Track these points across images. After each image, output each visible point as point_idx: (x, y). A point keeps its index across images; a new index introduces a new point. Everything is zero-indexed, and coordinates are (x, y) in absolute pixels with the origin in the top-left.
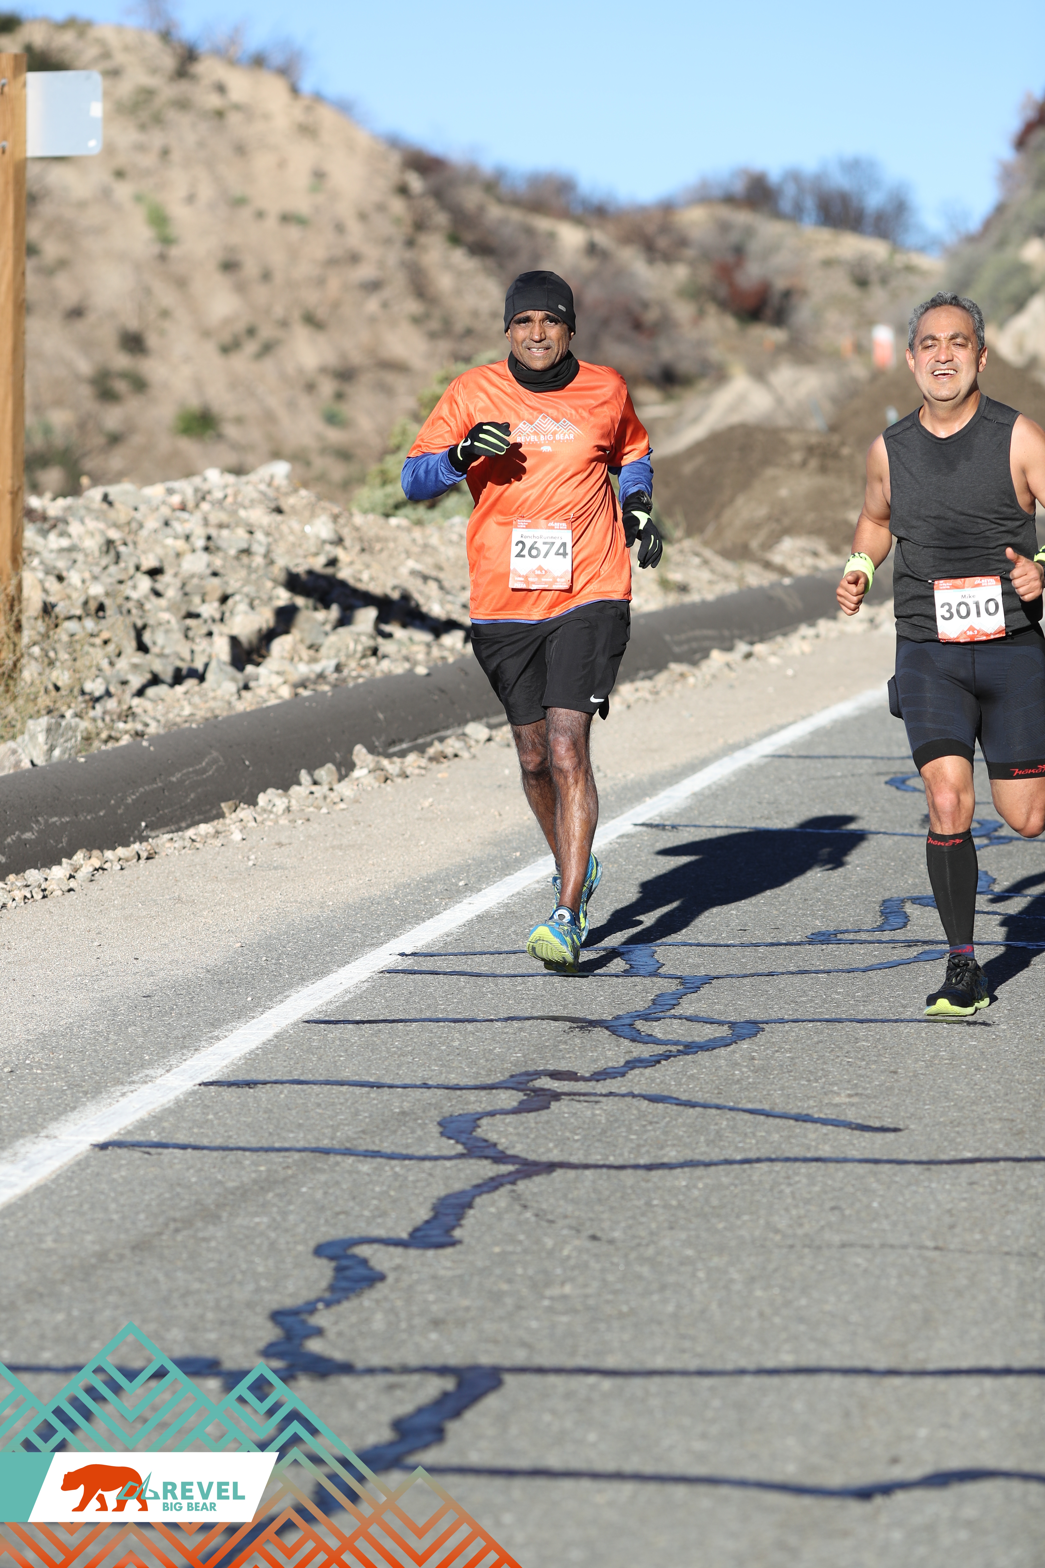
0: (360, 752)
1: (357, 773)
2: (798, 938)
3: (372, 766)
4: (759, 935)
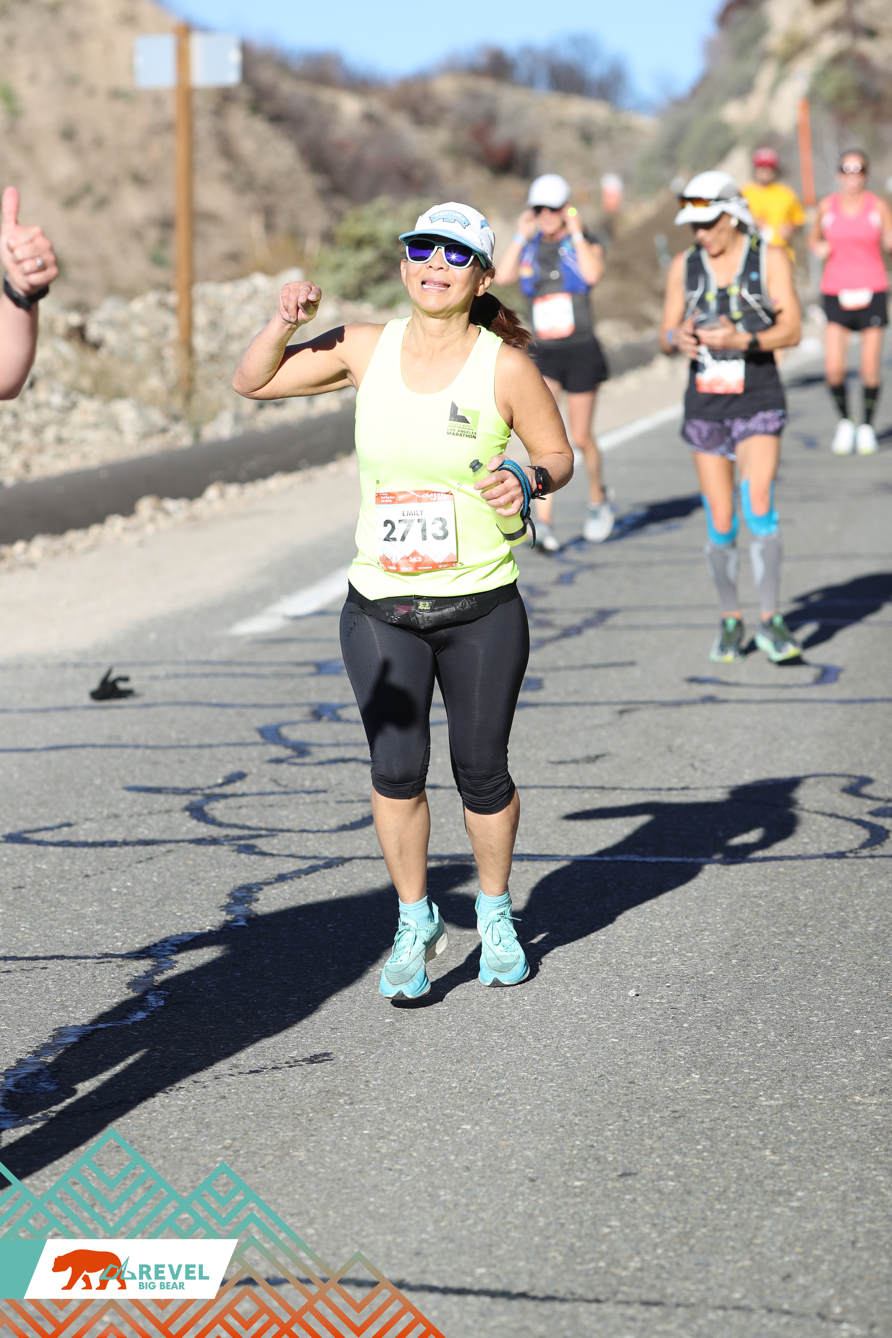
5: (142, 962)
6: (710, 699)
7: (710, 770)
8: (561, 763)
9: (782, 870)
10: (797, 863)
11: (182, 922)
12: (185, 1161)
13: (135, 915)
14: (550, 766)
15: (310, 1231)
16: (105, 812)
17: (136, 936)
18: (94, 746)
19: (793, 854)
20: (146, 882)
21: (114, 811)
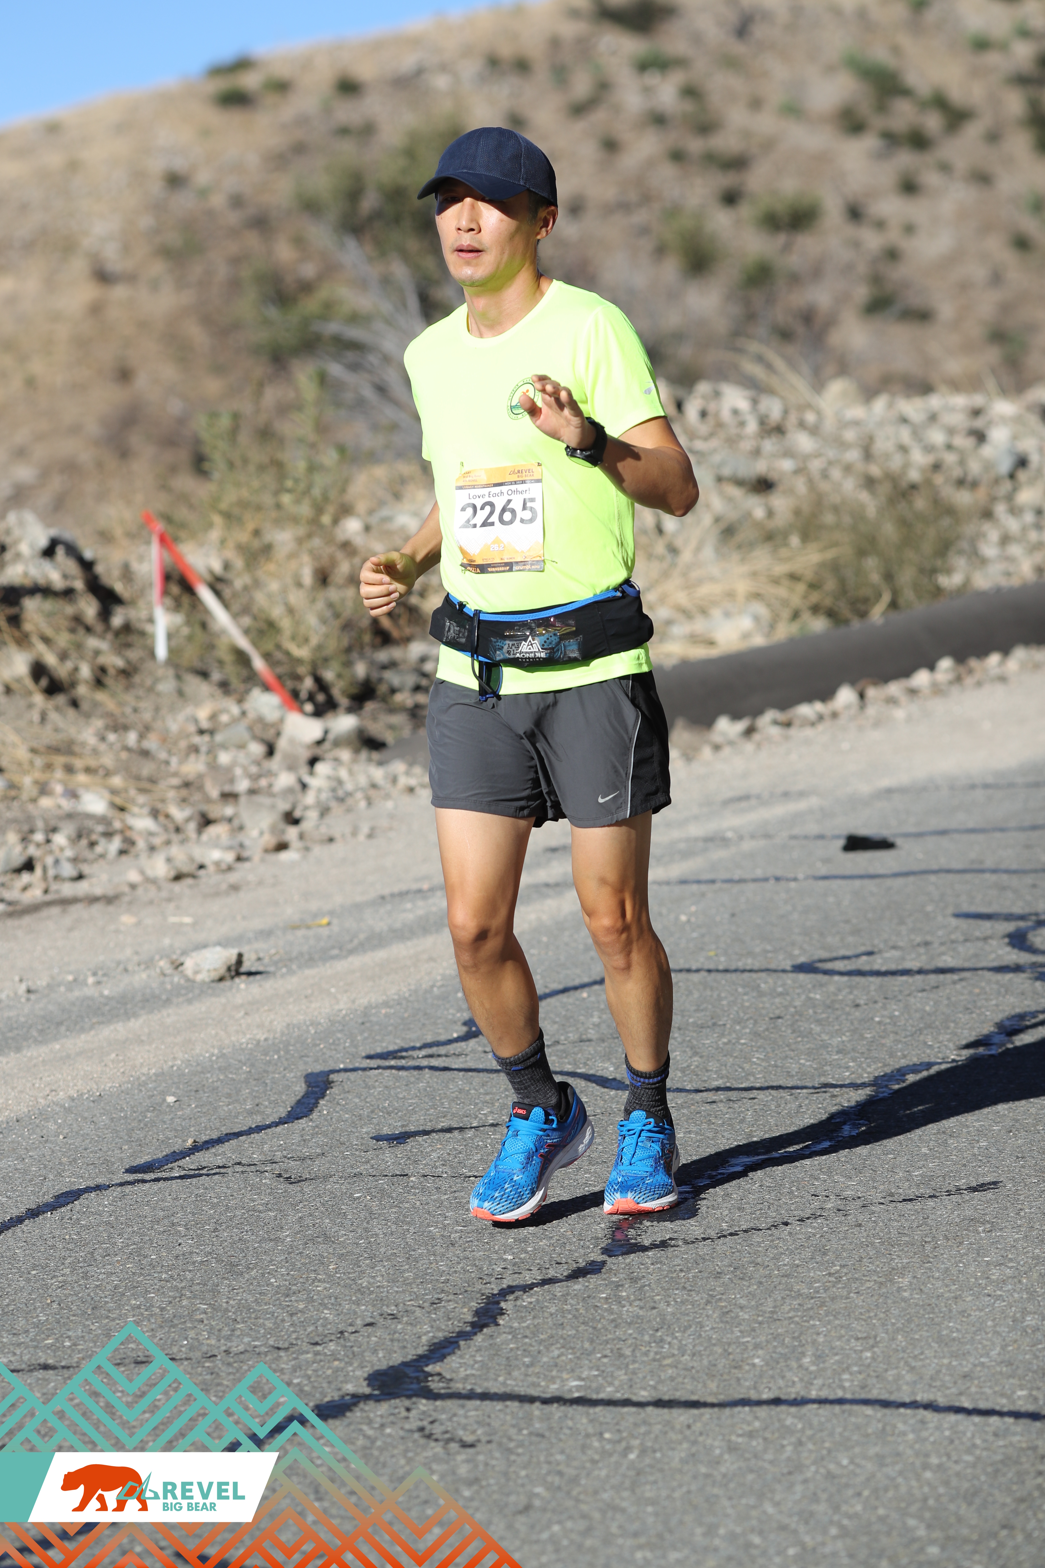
5: (860, 1092)
11: (928, 1051)
12: (781, 1287)
13: (883, 1045)
15: (869, 1354)
16: (918, 939)
17: (869, 1066)
18: (949, 871)
20: (916, 1011)
21: (928, 938)
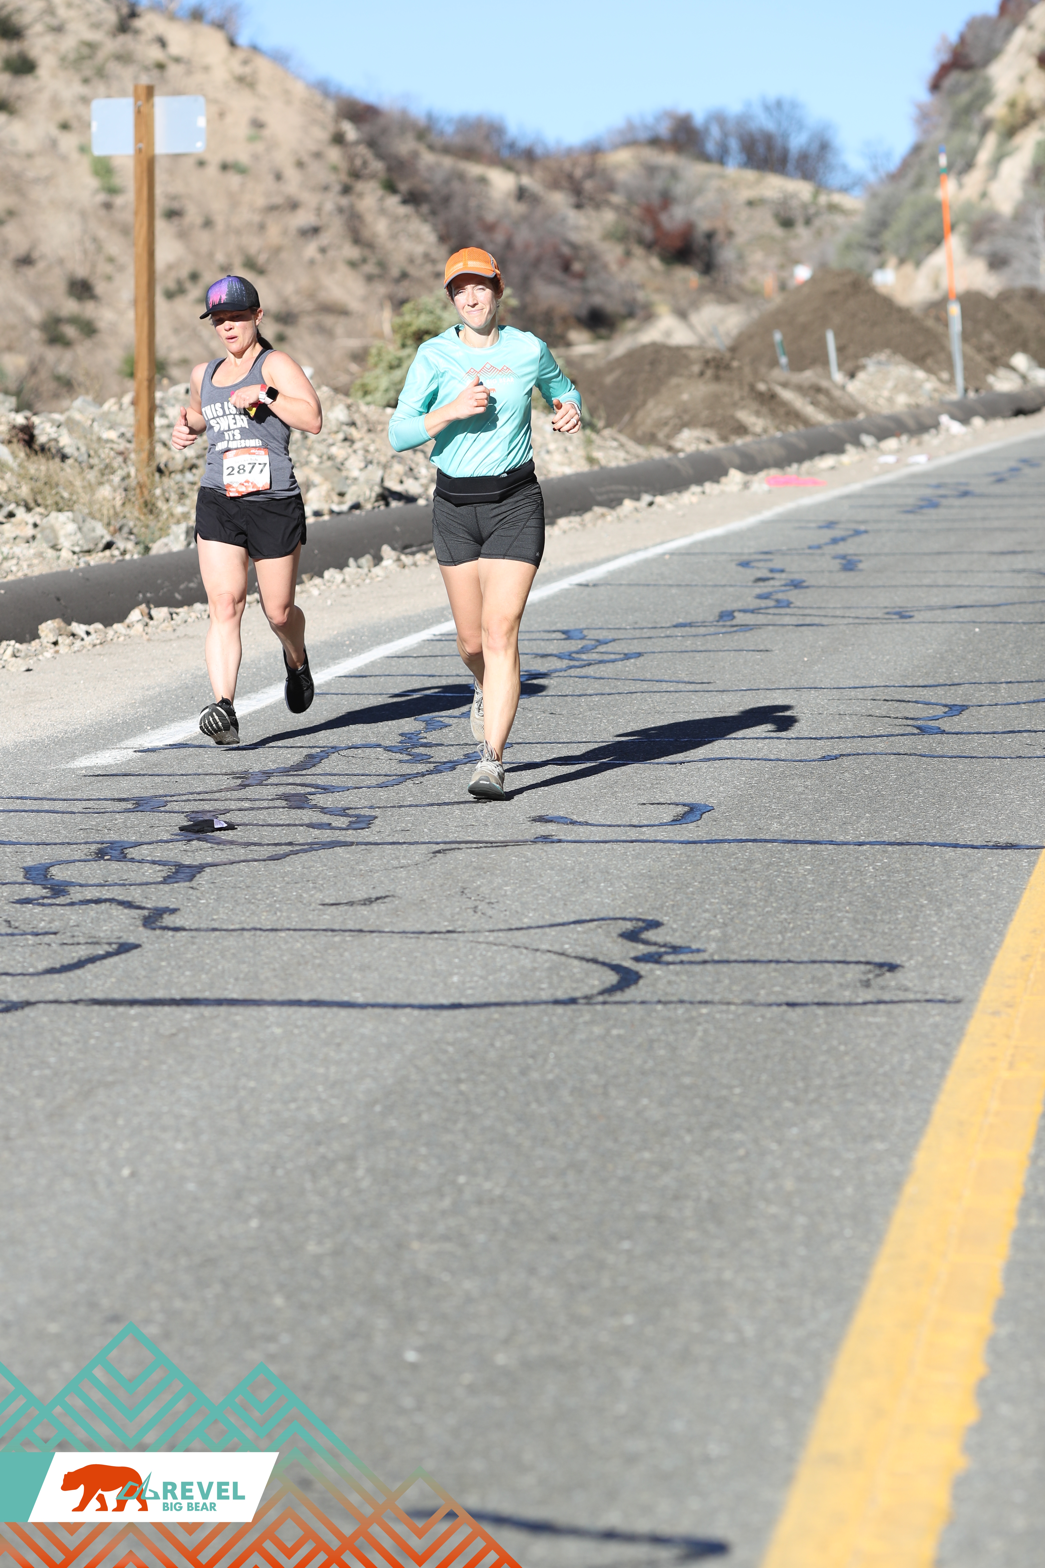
0: (386, 550)
1: (385, 563)
2: (668, 625)
3: (395, 558)
4: (645, 624)
6: (546, 839)
7: (490, 912)
8: (333, 905)
9: (496, 1016)
10: (517, 1009)
14: (321, 907)
19: (519, 999)
